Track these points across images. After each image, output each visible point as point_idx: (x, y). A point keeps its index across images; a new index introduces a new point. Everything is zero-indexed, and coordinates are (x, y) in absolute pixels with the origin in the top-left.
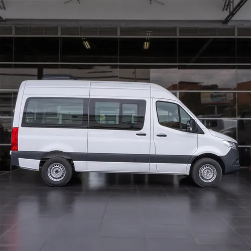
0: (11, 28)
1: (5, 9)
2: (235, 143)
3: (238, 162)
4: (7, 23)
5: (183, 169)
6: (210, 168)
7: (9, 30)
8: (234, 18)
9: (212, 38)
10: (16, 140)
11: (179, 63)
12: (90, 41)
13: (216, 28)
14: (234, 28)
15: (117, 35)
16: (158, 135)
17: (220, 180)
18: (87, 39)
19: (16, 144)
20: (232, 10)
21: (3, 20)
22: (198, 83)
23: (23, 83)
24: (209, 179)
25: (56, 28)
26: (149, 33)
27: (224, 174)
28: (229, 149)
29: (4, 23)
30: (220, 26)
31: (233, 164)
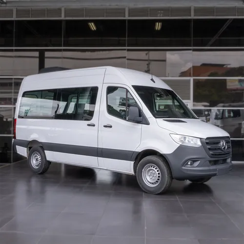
0: (12, 11)
4: (8, 5)
5: (126, 167)
13: (235, 7)
15: (125, 17)
16: (104, 126)
21: (3, 3)
22: (224, 65)
25: (60, 10)
26: (160, 13)
29: (5, 5)
30: (241, 4)
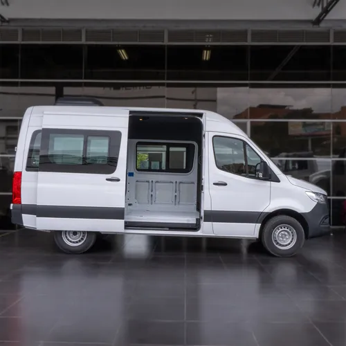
0: (17, 31)
1: (8, 4)
2: (324, 195)
3: (327, 220)
4: (12, 24)
5: (250, 231)
6: (288, 230)
7: (14, 34)
8: (329, 17)
9: (298, 46)
10: (19, 189)
11: (251, 80)
12: (128, 49)
13: (303, 31)
14: (329, 30)
15: (163, 42)
16: (214, 184)
17: (301, 246)
18: (124, 47)
19: (19, 195)
20: (325, 5)
21: (5, 21)
22: (285, 107)
23: (29, 110)
24: (286, 245)
25: (79, 31)
26: (209, 38)
27: (307, 237)
28: (315, 204)
29: (6, 24)
30: (310, 28)
31: (320, 224)
